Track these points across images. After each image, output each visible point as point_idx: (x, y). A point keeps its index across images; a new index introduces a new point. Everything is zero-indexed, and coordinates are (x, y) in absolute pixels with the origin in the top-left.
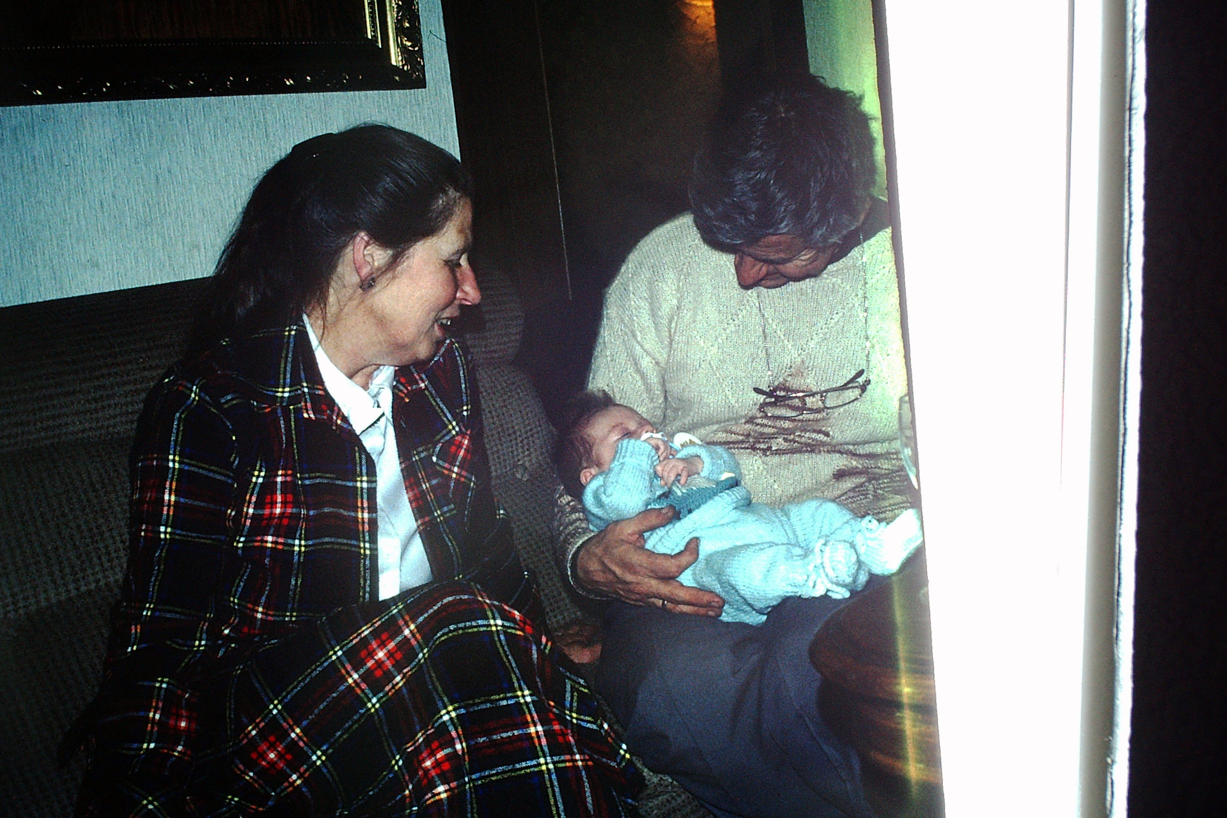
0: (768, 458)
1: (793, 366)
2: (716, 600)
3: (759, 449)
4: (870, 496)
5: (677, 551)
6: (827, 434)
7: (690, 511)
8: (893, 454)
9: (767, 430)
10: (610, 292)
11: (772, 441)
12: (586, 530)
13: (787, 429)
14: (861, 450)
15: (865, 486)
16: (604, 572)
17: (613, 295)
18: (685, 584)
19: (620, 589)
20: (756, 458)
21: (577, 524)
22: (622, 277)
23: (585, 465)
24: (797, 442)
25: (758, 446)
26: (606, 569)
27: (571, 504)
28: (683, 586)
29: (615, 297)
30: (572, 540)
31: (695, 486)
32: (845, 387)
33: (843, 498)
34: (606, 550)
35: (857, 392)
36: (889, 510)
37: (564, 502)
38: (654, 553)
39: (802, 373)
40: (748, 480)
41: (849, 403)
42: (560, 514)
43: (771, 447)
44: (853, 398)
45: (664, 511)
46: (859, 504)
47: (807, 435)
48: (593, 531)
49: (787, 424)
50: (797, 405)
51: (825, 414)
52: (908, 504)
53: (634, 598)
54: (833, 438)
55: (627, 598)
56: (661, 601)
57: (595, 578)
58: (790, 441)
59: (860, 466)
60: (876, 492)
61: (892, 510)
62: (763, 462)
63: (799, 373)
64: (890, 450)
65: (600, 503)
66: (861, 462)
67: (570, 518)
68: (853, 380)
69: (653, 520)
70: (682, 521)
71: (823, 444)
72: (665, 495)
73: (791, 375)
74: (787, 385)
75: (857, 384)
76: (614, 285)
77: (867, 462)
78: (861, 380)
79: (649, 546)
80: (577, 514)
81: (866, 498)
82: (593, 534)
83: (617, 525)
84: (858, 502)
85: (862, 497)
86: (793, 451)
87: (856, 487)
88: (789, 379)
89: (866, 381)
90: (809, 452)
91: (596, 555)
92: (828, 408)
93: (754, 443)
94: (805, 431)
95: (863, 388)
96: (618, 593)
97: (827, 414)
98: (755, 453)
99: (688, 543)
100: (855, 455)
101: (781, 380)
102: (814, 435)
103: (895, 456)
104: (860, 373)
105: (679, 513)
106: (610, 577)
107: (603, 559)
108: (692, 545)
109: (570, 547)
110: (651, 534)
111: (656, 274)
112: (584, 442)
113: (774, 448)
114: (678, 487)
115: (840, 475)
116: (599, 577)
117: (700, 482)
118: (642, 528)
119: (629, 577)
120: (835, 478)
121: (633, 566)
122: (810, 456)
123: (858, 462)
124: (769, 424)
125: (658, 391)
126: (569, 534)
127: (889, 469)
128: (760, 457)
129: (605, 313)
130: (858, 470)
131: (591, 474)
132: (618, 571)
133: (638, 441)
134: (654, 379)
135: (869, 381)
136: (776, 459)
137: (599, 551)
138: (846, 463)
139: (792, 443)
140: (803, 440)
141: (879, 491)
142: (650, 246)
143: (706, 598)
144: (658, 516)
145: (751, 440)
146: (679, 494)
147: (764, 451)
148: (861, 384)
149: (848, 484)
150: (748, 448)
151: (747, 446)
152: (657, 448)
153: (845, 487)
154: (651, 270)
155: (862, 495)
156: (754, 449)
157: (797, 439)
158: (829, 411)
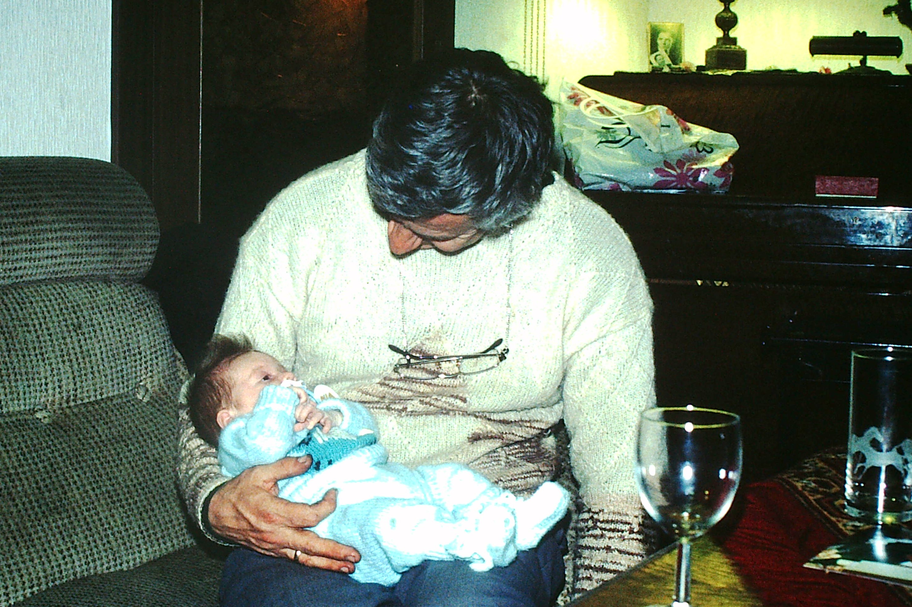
0: (404, 419)
1: (432, 330)
2: (353, 554)
3: (394, 409)
4: (503, 463)
5: (315, 501)
6: (464, 400)
7: (330, 463)
8: (526, 421)
9: (402, 393)
10: (247, 241)
11: (408, 402)
12: (218, 475)
13: (423, 393)
14: (495, 417)
15: (498, 452)
16: (237, 519)
17: (251, 244)
18: (320, 536)
19: (253, 538)
20: (390, 418)
21: (209, 468)
22: (261, 227)
23: (224, 406)
24: (433, 405)
25: (393, 406)
26: (240, 516)
27: (202, 448)
28: (318, 537)
29: (253, 247)
30: (203, 484)
31: (337, 436)
32: (484, 354)
33: (477, 463)
34: (241, 496)
35: (496, 359)
36: (522, 478)
37: (194, 446)
38: (290, 502)
39: (440, 337)
40: (383, 439)
41: (487, 370)
42: (189, 457)
43: (406, 408)
44: (490, 366)
45: (301, 461)
46: (492, 470)
47: (444, 399)
48: (226, 477)
49: (423, 388)
50: (433, 369)
51: (461, 380)
52: (540, 473)
53: (267, 548)
54: (470, 404)
55: (259, 547)
56: (294, 552)
57: (227, 524)
58: (426, 403)
59: (495, 431)
60: (508, 458)
61: (525, 478)
62: (398, 423)
63: (438, 337)
64: (523, 419)
65: (241, 444)
66: (496, 427)
67: (200, 461)
68: (493, 347)
69: (291, 468)
70: (321, 472)
71: (459, 409)
72: (305, 442)
73: (428, 339)
74: (424, 348)
75: (495, 353)
76: (252, 234)
77: (503, 428)
78: (500, 349)
79: (284, 495)
80: (208, 459)
81: (499, 465)
82: (226, 480)
83: (251, 471)
84: (491, 468)
85: (495, 463)
86: (427, 414)
87: (490, 452)
88: (427, 342)
89: (504, 350)
90: (444, 414)
91: (230, 501)
92: (464, 374)
93: (390, 403)
94: (442, 395)
95: (502, 357)
96: (250, 542)
97: (464, 381)
98: (390, 414)
99: (326, 494)
100: (489, 420)
101: (418, 342)
102: (451, 400)
103: (528, 424)
104: (500, 342)
105: (318, 464)
106: (244, 525)
107: (238, 506)
108: (332, 496)
109: (202, 491)
110: (287, 484)
111: (297, 227)
112: (223, 383)
113: (409, 409)
114: (319, 435)
115: (475, 438)
116: (231, 523)
117: (339, 434)
118: (278, 476)
119: (263, 526)
120: (469, 442)
121: (268, 514)
122: (445, 419)
123: (492, 426)
124: (405, 387)
125: (290, 345)
126: (200, 478)
127: (522, 437)
128: (395, 417)
129: (241, 262)
130: (494, 435)
131: (229, 415)
132: (253, 519)
133: (278, 388)
134: (287, 333)
135: (508, 350)
136: (411, 421)
137: (233, 497)
138: (482, 427)
139: (428, 406)
140: (439, 404)
141: (510, 457)
142: (292, 198)
143: (343, 552)
144: (295, 465)
145: (387, 401)
146: (320, 441)
147: (400, 411)
148: (500, 353)
149: (484, 447)
150: (383, 408)
151: (382, 406)
152: (299, 397)
153: (479, 451)
154: (292, 223)
155: (494, 461)
156: (388, 408)
157: (433, 402)
158: (465, 377)
